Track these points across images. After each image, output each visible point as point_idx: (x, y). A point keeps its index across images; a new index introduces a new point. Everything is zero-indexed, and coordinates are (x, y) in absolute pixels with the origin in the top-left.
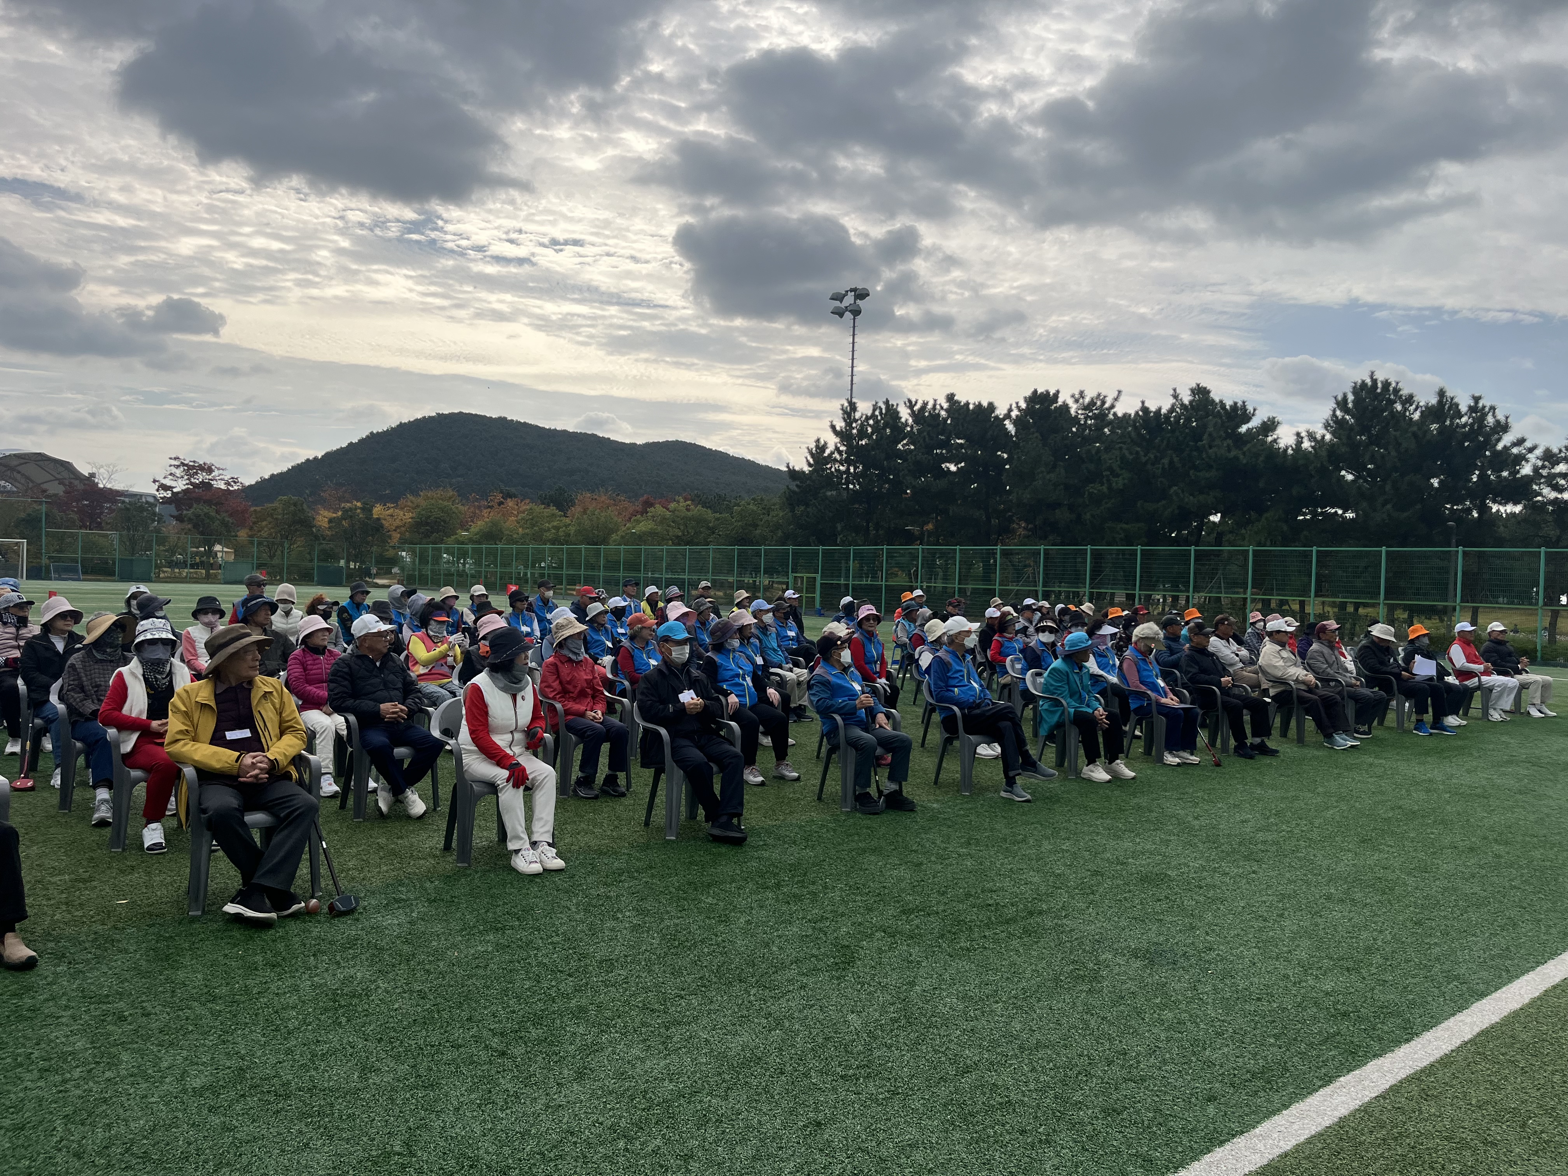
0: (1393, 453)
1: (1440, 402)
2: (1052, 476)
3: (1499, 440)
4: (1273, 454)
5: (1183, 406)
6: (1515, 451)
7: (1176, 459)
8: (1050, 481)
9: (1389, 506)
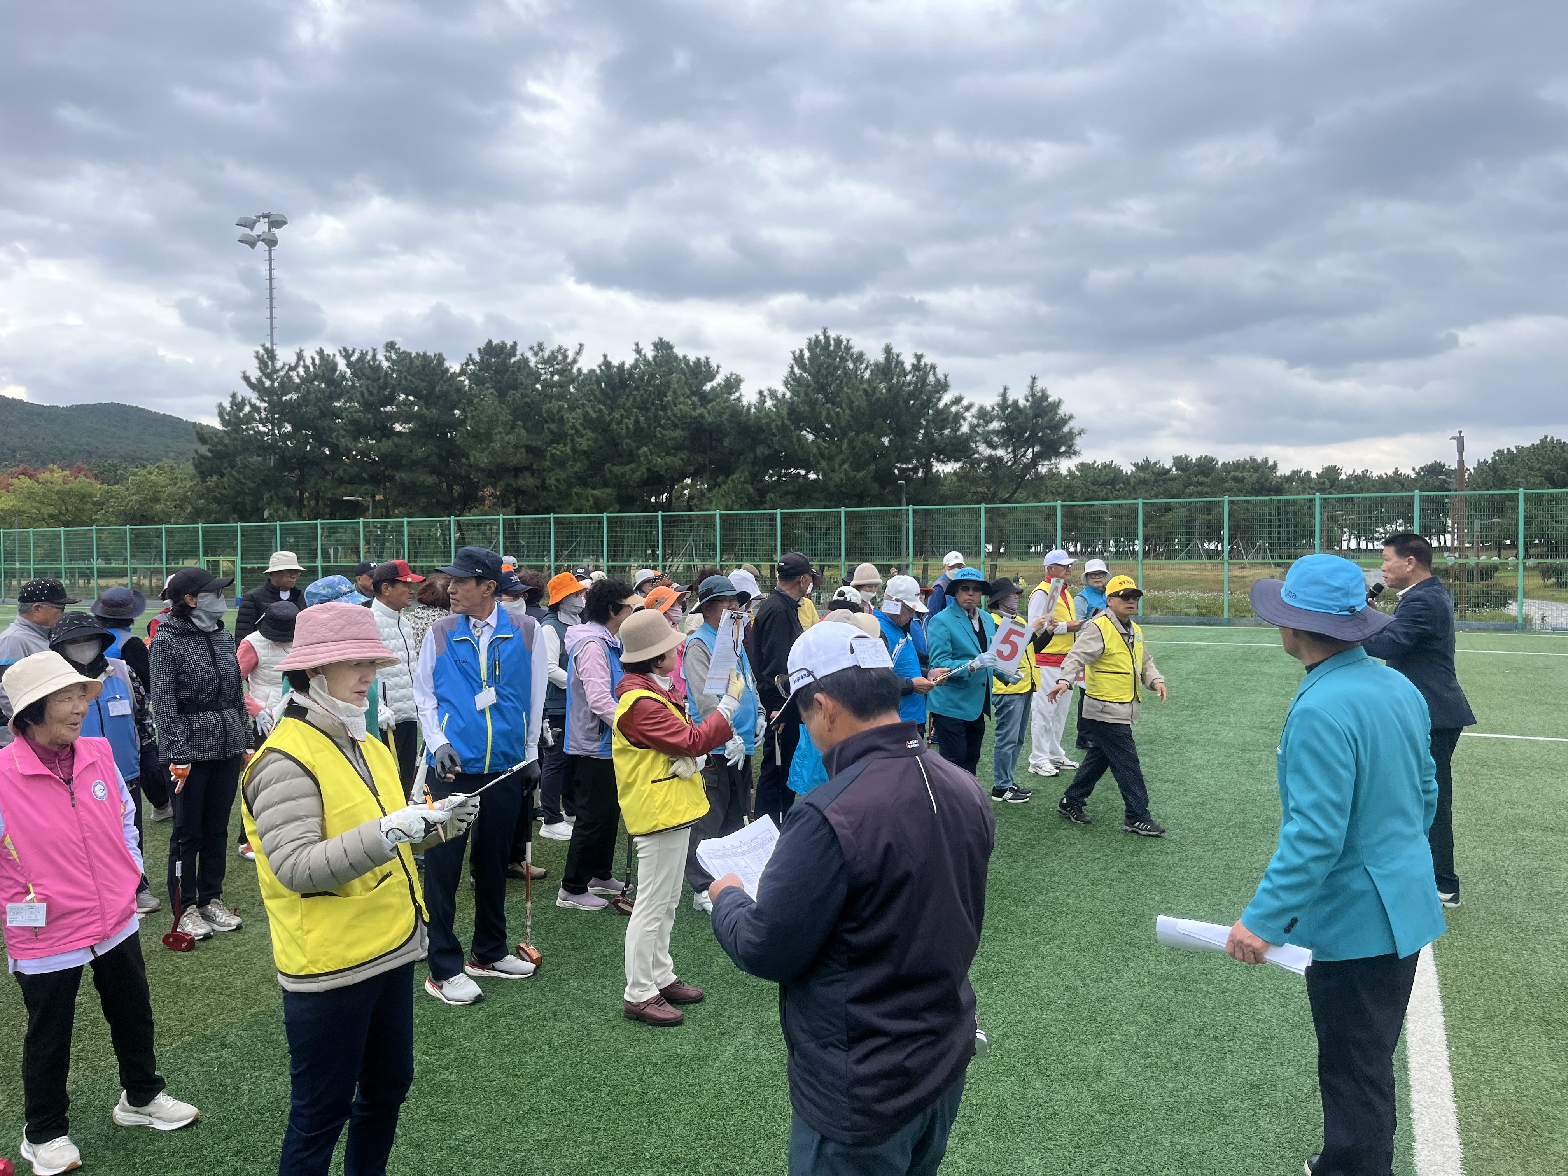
0: (848, 412)
1: (887, 359)
2: (511, 438)
3: (939, 399)
4: (736, 412)
5: (647, 362)
6: (954, 409)
7: (642, 419)
8: (509, 443)
9: (846, 466)
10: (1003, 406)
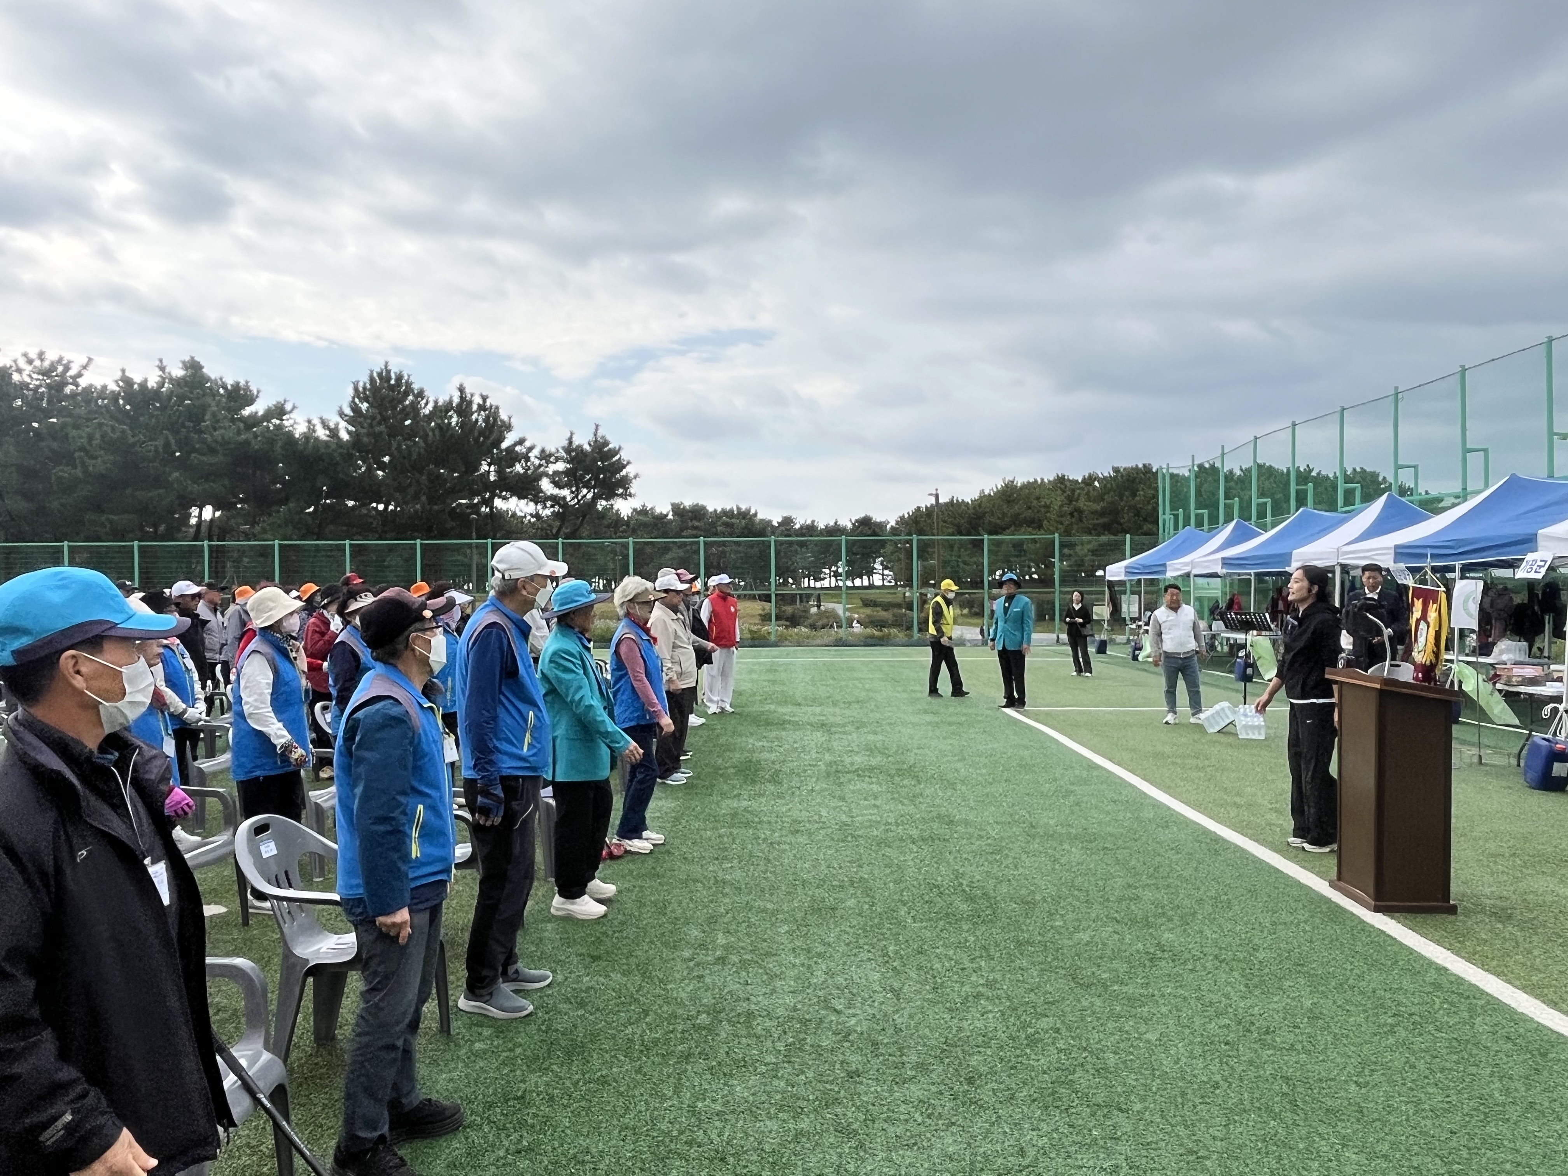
3: (504, 439)
5: (175, 382)
6: (517, 449)
10: (568, 449)
